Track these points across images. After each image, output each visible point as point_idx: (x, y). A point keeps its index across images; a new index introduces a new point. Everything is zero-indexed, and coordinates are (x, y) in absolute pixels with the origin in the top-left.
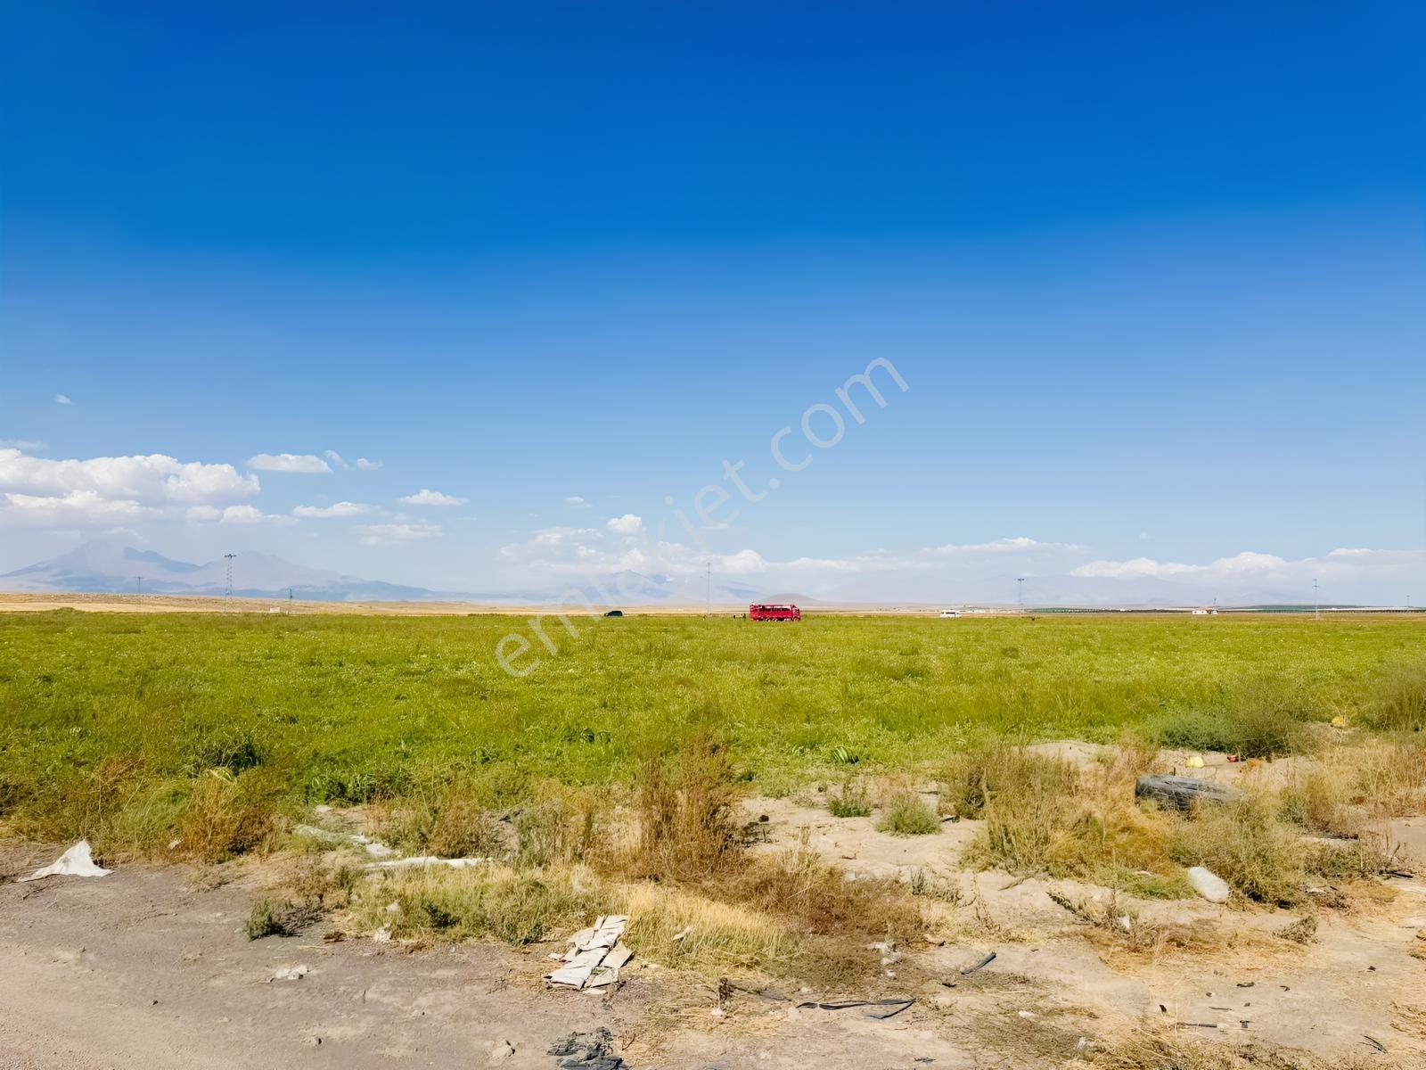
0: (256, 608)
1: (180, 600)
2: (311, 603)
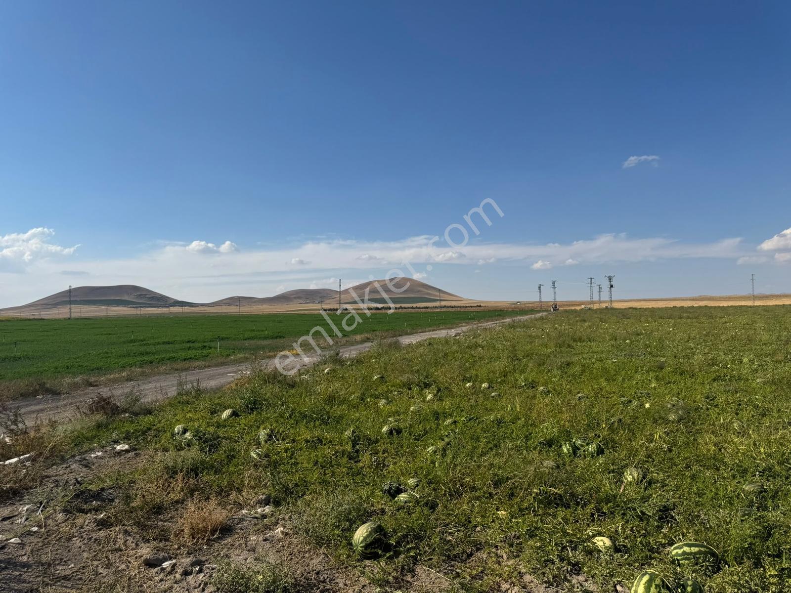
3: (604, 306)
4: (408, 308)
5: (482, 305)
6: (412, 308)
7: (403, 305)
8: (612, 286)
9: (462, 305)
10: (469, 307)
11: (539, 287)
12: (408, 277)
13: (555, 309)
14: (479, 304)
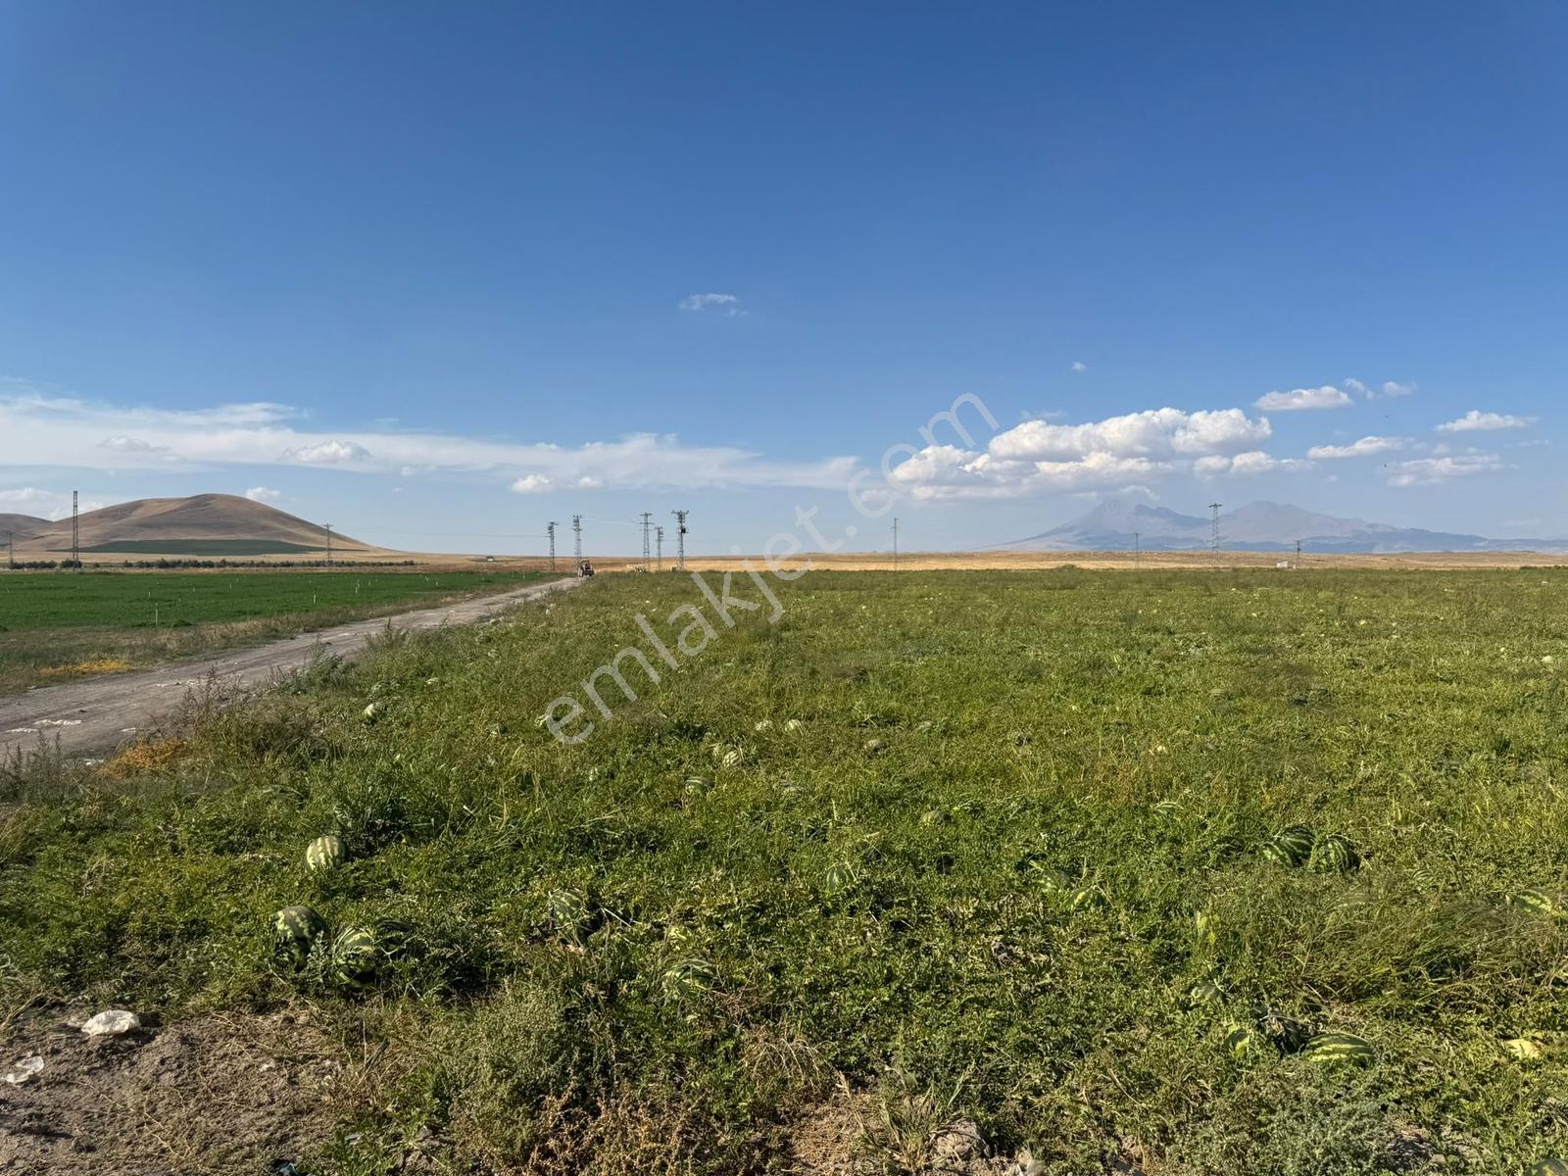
0: (1261, 563)
1: (1181, 555)
2: (1325, 556)
3: (668, 566)
4: (243, 565)
5: (415, 561)
6: (252, 564)
7: (229, 559)
8: (683, 531)
9: (370, 561)
10: (386, 564)
11: (551, 528)
12: (237, 495)
13: (588, 572)
14: (408, 560)
